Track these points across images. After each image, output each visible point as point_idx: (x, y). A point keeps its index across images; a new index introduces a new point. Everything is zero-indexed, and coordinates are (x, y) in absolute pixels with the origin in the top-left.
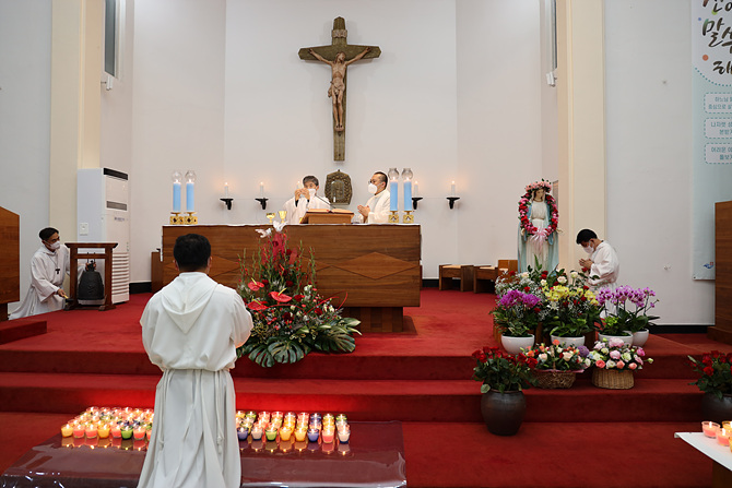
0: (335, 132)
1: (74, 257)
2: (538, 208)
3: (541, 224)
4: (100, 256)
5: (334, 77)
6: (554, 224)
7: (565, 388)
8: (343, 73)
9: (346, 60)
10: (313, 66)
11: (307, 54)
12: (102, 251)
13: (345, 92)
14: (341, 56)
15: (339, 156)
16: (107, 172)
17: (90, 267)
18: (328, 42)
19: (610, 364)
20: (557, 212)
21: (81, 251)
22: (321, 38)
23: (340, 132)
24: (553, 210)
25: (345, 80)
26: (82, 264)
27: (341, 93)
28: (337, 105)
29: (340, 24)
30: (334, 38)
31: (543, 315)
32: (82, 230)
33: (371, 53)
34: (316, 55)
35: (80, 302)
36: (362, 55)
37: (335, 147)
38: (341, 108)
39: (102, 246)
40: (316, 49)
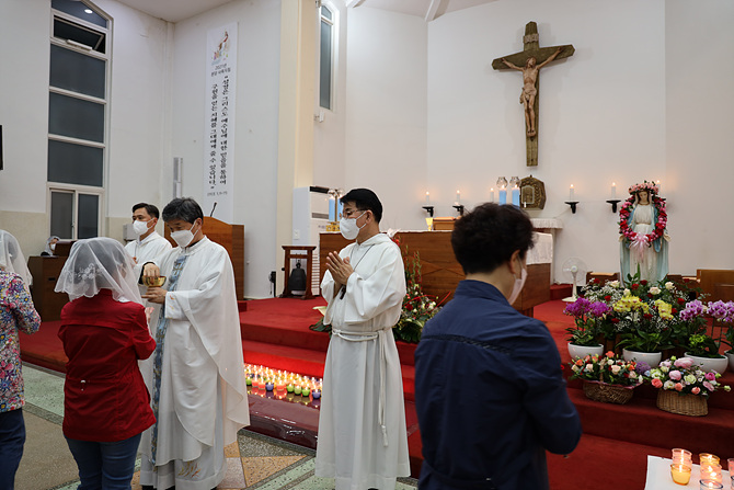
0: (527, 137)
1: (288, 257)
2: (644, 212)
3: (643, 230)
4: (304, 257)
5: (525, 83)
6: (659, 230)
7: (616, 403)
8: (534, 79)
9: (537, 63)
10: (507, 75)
11: (500, 64)
12: (305, 252)
13: (537, 97)
14: (531, 62)
15: (532, 161)
16: (312, 189)
17: (298, 265)
18: (520, 48)
19: (668, 385)
20: (665, 216)
21: (293, 252)
22: (513, 45)
23: (532, 137)
24: (661, 214)
25: (537, 84)
26: (293, 262)
27: (532, 99)
28: (528, 111)
29: (532, 28)
30: (526, 44)
31: (621, 326)
32: (296, 236)
33: (565, 52)
34: (508, 64)
35: (294, 292)
36: (553, 56)
37: (528, 152)
38: (532, 113)
39: (305, 248)
40: (508, 58)
